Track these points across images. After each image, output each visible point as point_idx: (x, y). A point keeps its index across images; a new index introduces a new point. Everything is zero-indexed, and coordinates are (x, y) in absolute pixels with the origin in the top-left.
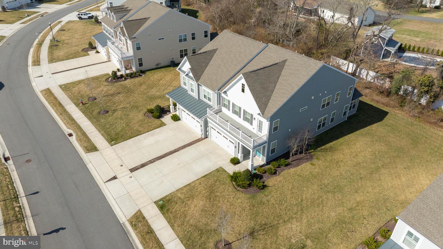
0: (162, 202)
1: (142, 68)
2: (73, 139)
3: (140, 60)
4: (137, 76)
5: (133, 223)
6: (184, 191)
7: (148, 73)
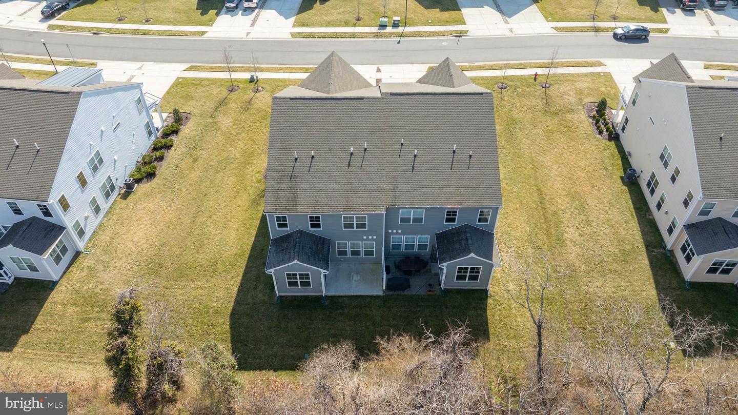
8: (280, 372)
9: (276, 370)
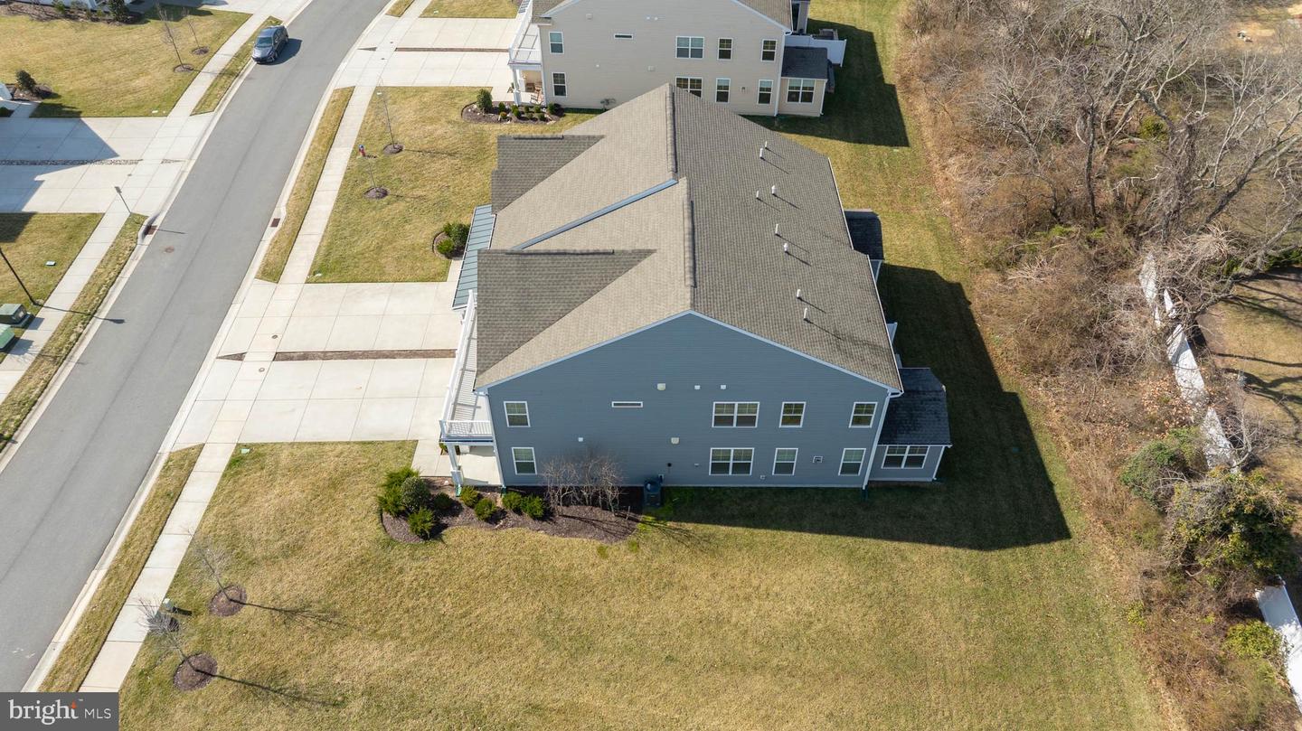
0: (248, 450)
1: (561, 100)
2: (271, 233)
3: (559, 78)
4: (535, 120)
5: (170, 463)
6: (298, 453)
7: (569, 117)
8: (1052, 480)
9: (1051, 485)
